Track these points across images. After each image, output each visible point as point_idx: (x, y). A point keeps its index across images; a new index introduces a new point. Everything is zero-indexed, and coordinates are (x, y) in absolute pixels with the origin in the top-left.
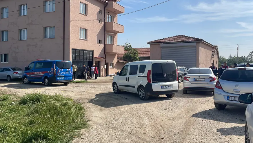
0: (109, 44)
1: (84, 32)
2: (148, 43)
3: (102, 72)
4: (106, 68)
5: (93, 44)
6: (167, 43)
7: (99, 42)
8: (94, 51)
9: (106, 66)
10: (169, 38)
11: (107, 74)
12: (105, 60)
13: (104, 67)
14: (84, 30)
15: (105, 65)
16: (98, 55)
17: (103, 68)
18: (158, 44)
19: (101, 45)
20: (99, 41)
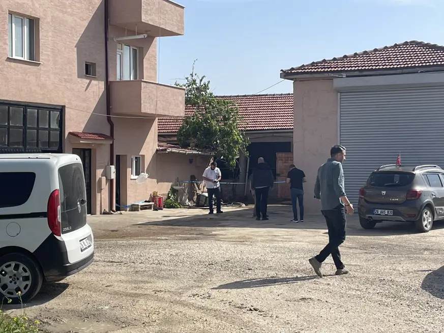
0: (126, 77)
1: (26, 29)
2: (286, 75)
3: (98, 195)
4: (113, 176)
5: (60, 80)
6: (361, 73)
7: (87, 73)
8: (67, 110)
9: (113, 168)
10: (365, 53)
11: (118, 202)
12: (112, 146)
13: (106, 174)
14: (26, 21)
15: (112, 164)
16: (83, 126)
17: (104, 179)
18: (324, 79)
19: (94, 82)
20: (87, 66)
